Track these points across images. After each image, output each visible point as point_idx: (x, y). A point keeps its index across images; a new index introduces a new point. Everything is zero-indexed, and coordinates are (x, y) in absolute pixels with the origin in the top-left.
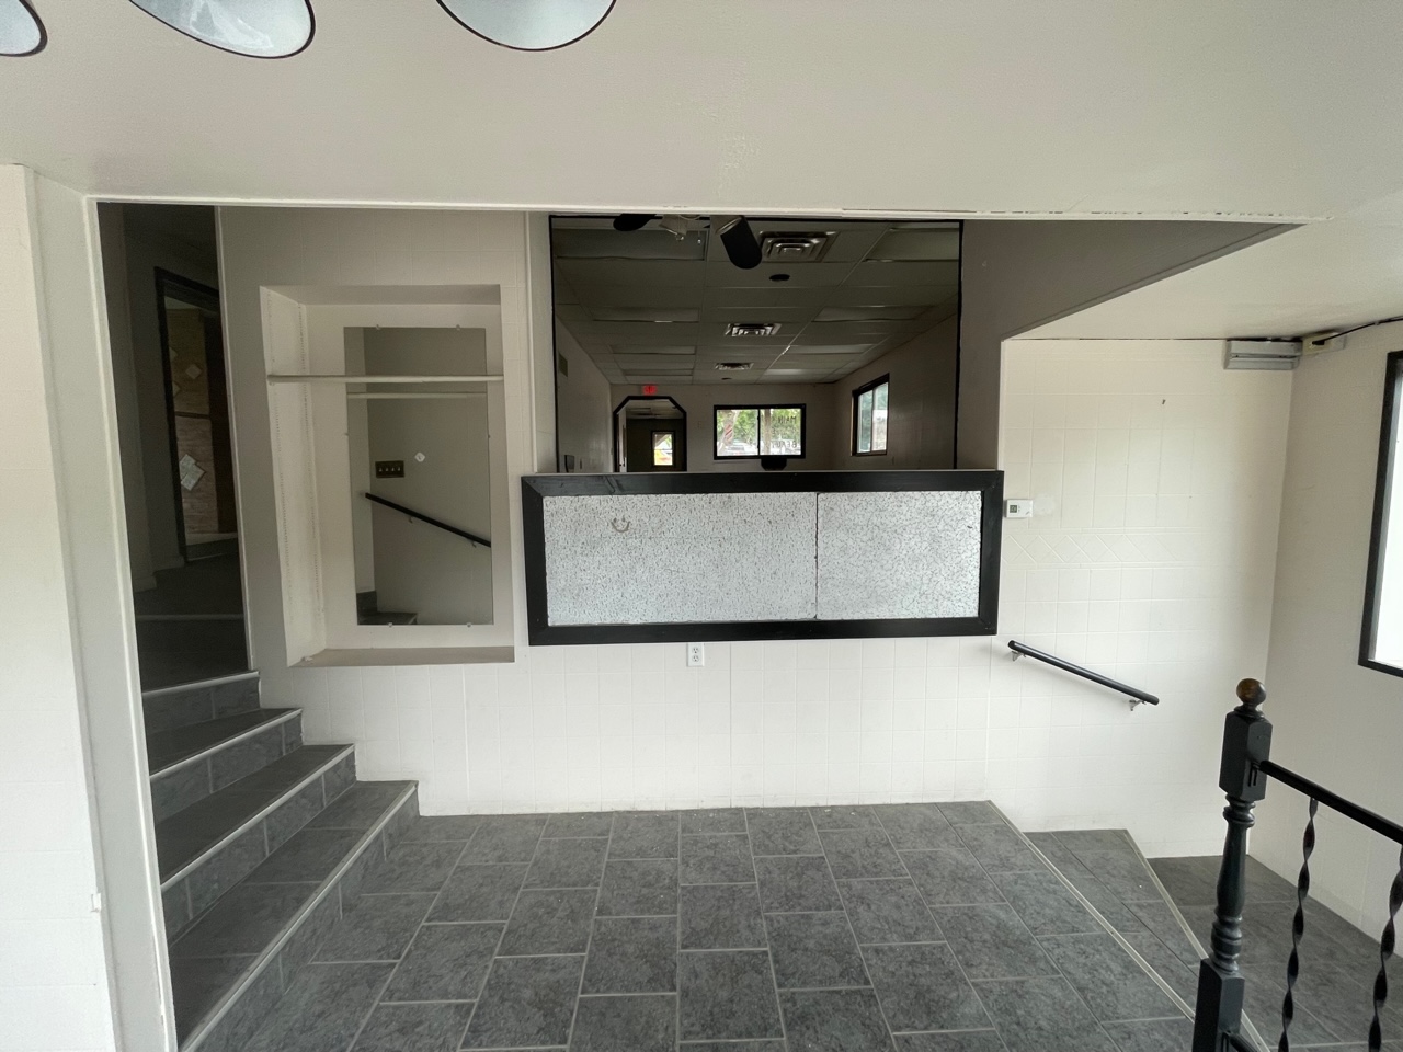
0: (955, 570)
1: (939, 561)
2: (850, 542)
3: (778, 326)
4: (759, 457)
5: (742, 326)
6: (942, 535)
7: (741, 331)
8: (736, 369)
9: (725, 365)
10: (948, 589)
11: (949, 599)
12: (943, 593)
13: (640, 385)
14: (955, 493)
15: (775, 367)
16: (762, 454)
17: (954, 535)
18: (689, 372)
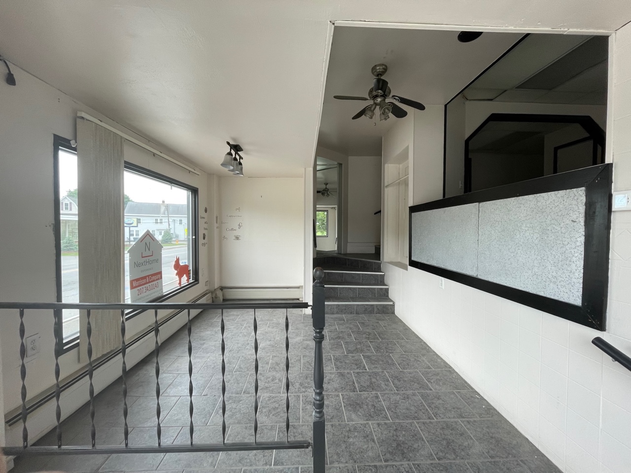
0: (560, 259)
1: (547, 250)
2: (493, 232)
6: (549, 228)
10: (554, 274)
11: (554, 283)
12: (550, 276)
14: (560, 192)
17: (559, 229)
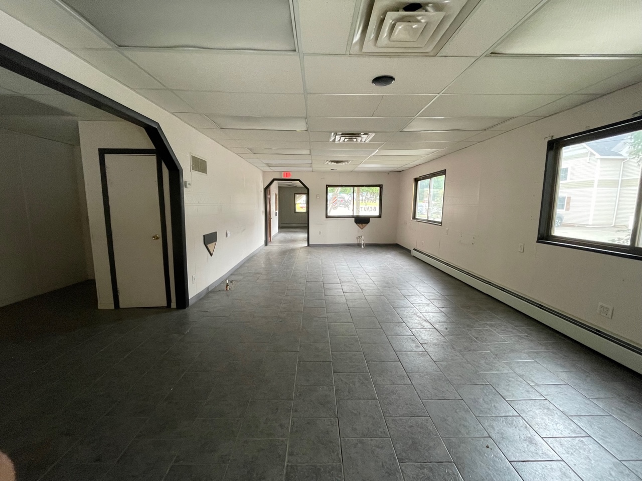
3: (372, 135)
4: (353, 217)
5: (343, 135)
7: (343, 139)
8: (339, 164)
9: (332, 161)
13: (281, 172)
15: (365, 163)
16: (355, 214)
18: (310, 165)
